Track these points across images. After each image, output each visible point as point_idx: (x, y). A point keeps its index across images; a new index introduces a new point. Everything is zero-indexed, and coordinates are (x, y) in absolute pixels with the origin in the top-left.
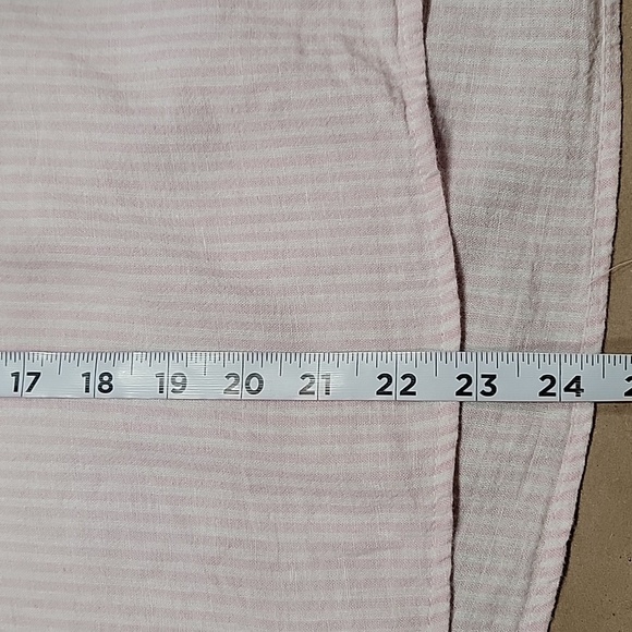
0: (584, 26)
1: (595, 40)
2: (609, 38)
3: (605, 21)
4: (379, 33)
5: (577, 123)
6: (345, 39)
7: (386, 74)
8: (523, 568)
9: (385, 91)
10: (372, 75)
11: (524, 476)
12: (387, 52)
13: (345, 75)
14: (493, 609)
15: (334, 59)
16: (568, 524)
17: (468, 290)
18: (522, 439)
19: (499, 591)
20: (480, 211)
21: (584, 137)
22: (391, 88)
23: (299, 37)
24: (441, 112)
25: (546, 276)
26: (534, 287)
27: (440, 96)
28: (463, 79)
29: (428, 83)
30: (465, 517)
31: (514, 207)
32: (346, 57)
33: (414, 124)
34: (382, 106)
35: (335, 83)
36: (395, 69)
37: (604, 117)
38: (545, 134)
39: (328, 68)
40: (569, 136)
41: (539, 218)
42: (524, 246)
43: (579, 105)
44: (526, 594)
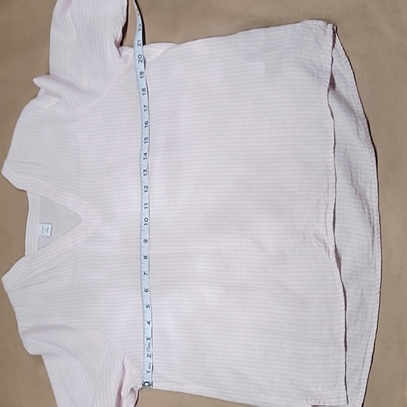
0: (370, 234)
1: (373, 237)
2: (377, 236)
3: (376, 232)
4: (324, 233)
5: (371, 255)
6: (315, 234)
7: (325, 243)
8: (362, 361)
9: (324, 248)
10: (321, 244)
11: (361, 339)
12: (325, 237)
13: (315, 245)
14: (355, 370)
15: (313, 240)
16: (372, 350)
17: (347, 294)
18: (360, 331)
19: (356, 366)
20: (348, 276)
21: (372, 259)
22: (326, 247)
23: (304, 234)
24: (339, 252)
25: (365, 292)
26: (362, 294)
27: (338, 248)
28: (344, 244)
29: (335, 245)
30: (348, 348)
31: (357, 275)
32: (315, 240)
33: (331, 257)
34: (324, 253)
35: (313, 247)
36: (327, 242)
37: (377, 250)
38: (363, 259)
39: (311, 243)
40: (368, 259)
41: (363, 278)
42: (359, 285)
43: (371, 252)
44: (363, 367)
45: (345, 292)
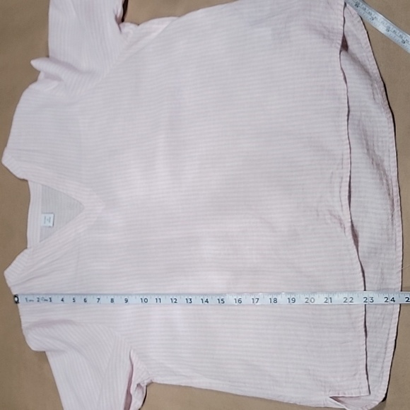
0: (389, 207)
1: (393, 210)
2: (397, 208)
3: (395, 204)
4: (338, 208)
5: (390, 231)
6: (329, 210)
7: (340, 220)
8: (384, 347)
9: (339, 225)
10: (336, 221)
11: (383, 323)
12: (341, 213)
13: (329, 221)
14: (377, 357)
15: (327, 217)
16: (395, 335)
17: (366, 275)
18: (381, 314)
19: (378, 352)
20: (367, 255)
21: (392, 234)
22: (341, 224)
23: (317, 211)
24: (355, 228)
25: (385, 271)
26: (382, 274)
27: (355, 224)
28: (361, 219)
29: (352, 221)
30: (368, 334)
31: (376, 253)
32: (329, 216)
33: (347, 234)
34: (339, 229)
35: (327, 224)
36: (342, 218)
37: (397, 224)
38: (382, 235)
39: (325, 219)
40: (388, 235)
41: (382, 256)
42: (379, 263)
43: (390, 226)
44: (385, 353)
45: (363, 272)
